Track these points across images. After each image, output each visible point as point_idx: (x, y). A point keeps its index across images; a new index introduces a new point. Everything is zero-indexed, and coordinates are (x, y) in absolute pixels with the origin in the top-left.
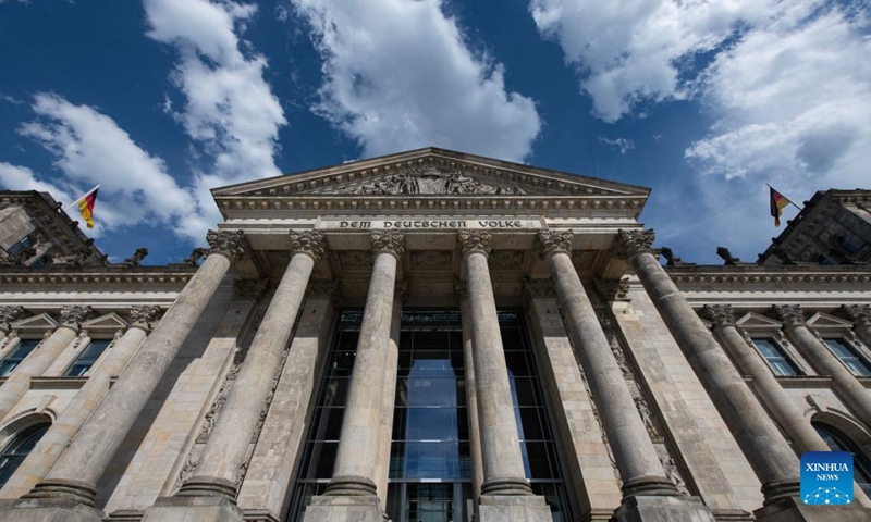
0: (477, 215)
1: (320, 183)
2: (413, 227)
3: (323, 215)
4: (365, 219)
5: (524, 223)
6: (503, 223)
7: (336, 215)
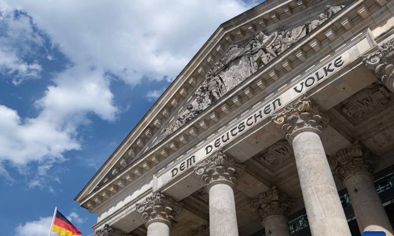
0: (288, 82)
1: (144, 139)
2: (231, 138)
3: (156, 173)
4: (188, 156)
5: (347, 56)
6: (321, 72)
7: (165, 166)
